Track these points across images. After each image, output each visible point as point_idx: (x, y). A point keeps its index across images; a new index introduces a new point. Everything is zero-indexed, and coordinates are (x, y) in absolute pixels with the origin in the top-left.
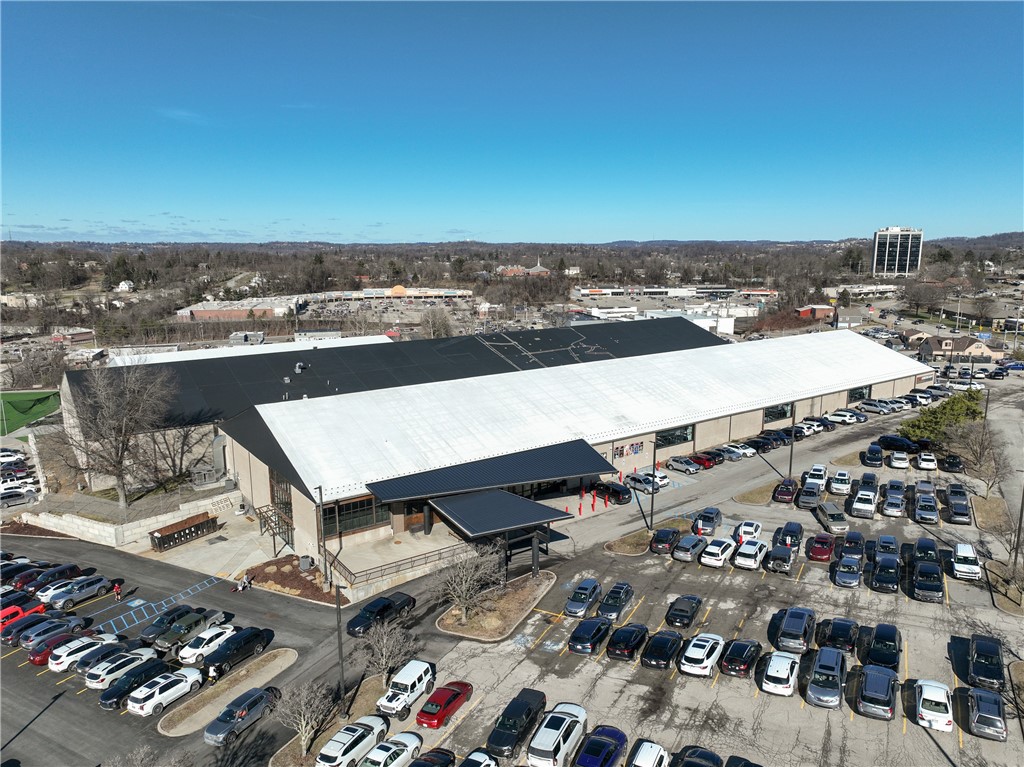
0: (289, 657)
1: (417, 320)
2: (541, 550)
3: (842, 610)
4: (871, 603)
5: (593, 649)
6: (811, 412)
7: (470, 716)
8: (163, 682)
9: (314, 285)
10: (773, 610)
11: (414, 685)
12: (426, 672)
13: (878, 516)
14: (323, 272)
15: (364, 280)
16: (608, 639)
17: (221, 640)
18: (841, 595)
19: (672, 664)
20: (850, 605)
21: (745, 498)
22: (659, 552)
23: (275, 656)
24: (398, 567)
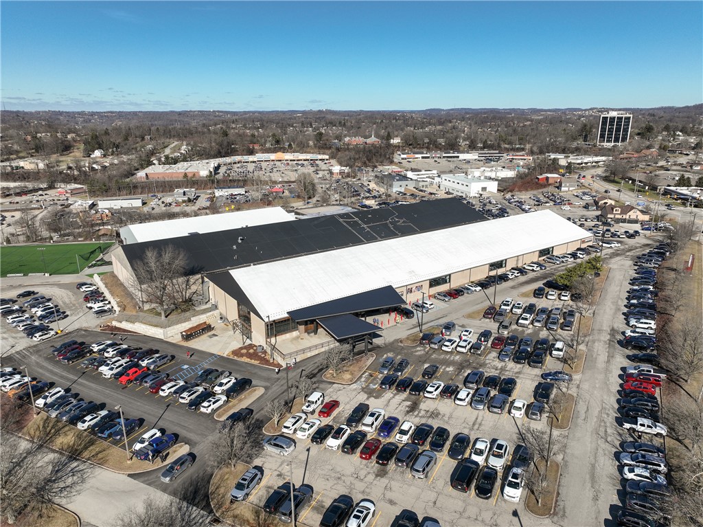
0: (261, 391)
1: (293, 180)
2: (369, 342)
3: (498, 372)
4: (512, 368)
5: (390, 388)
6: (517, 264)
7: (339, 413)
8: (213, 400)
9: (223, 152)
10: (469, 371)
11: (316, 402)
12: (321, 396)
13: (531, 326)
14: (228, 143)
15: (256, 148)
16: (396, 383)
17: (231, 384)
18: (499, 365)
19: (421, 394)
20: (502, 369)
21: (470, 316)
22: (424, 344)
23: (255, 390)
24: (304, 351)
